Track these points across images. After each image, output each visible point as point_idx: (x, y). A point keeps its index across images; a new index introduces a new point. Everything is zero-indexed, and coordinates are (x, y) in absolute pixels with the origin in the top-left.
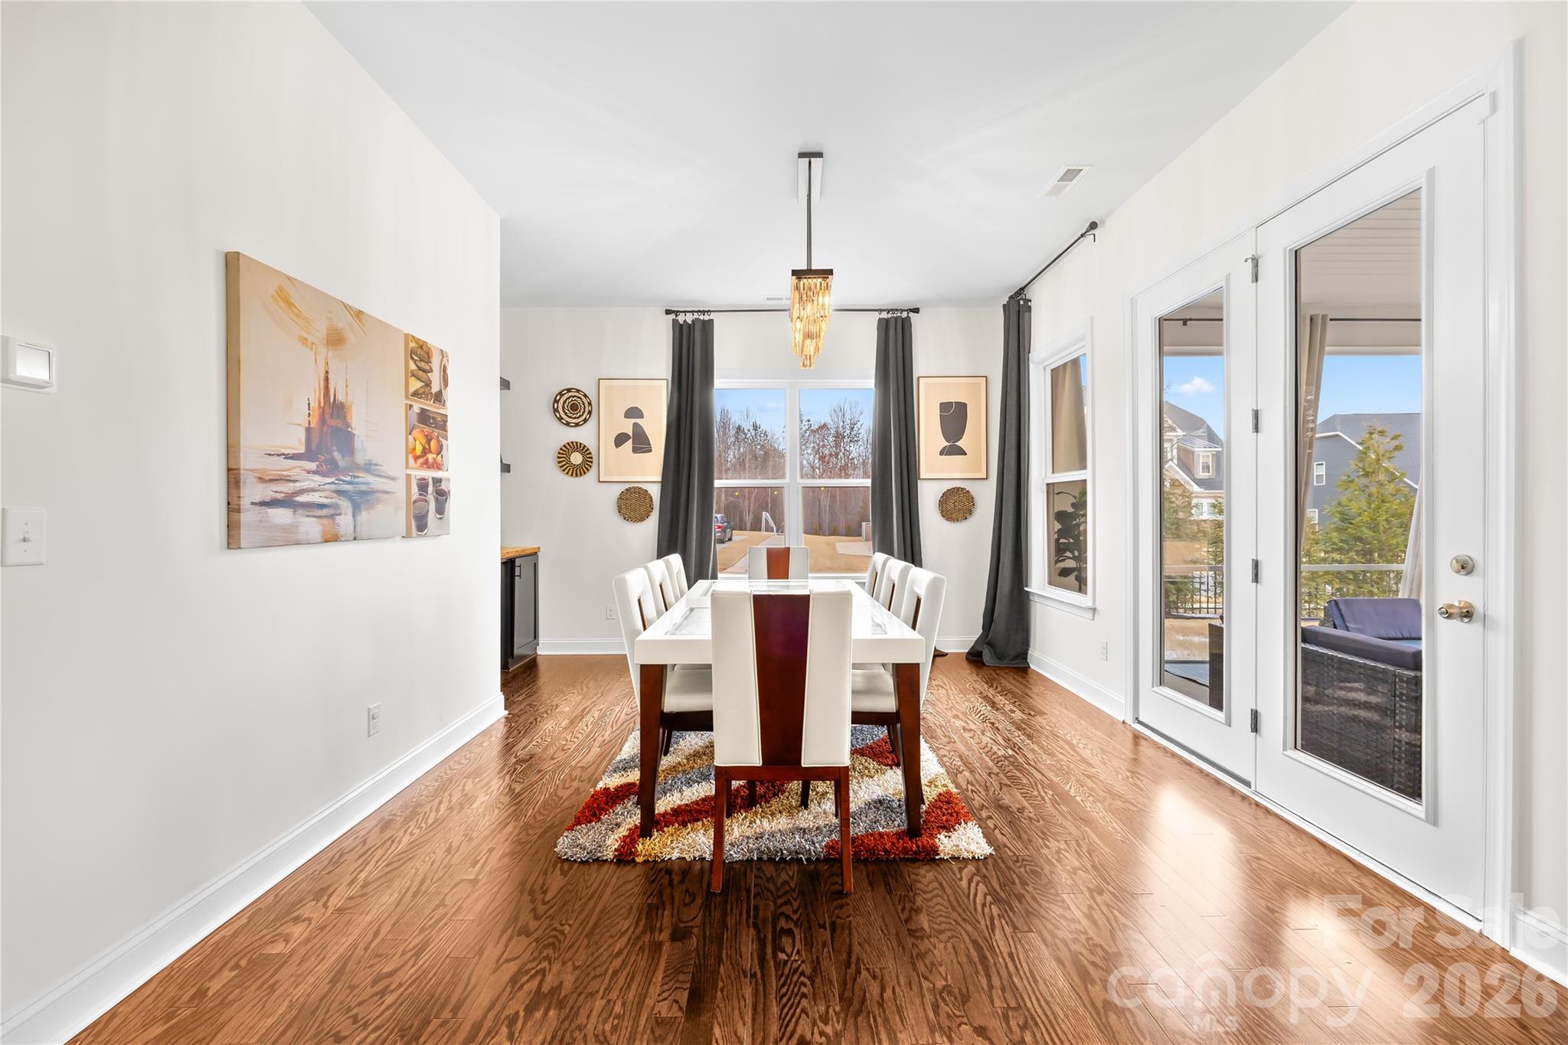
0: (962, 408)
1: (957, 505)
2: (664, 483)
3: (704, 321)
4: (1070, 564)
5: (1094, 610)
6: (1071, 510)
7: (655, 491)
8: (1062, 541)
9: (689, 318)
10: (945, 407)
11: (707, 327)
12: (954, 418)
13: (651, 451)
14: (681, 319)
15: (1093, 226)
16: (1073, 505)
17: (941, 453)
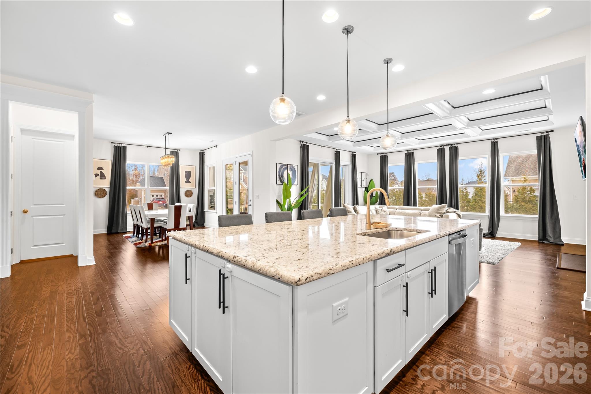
0: (190, 172)
1: (189, 194)
2: (110, 187)
3: (123, 146)
4: (212, 205)
5: (216, 212)
6: (213, 195)
7: (108, 190)
8: (211, 201)
9: (119, 145)
10: (186, 172)
11: (125, 148)
12: (188, 175)
13: (106, 179)
14: (116, 145)
15: (216, 146)
16: (213, 194)
17: (185, 182)
